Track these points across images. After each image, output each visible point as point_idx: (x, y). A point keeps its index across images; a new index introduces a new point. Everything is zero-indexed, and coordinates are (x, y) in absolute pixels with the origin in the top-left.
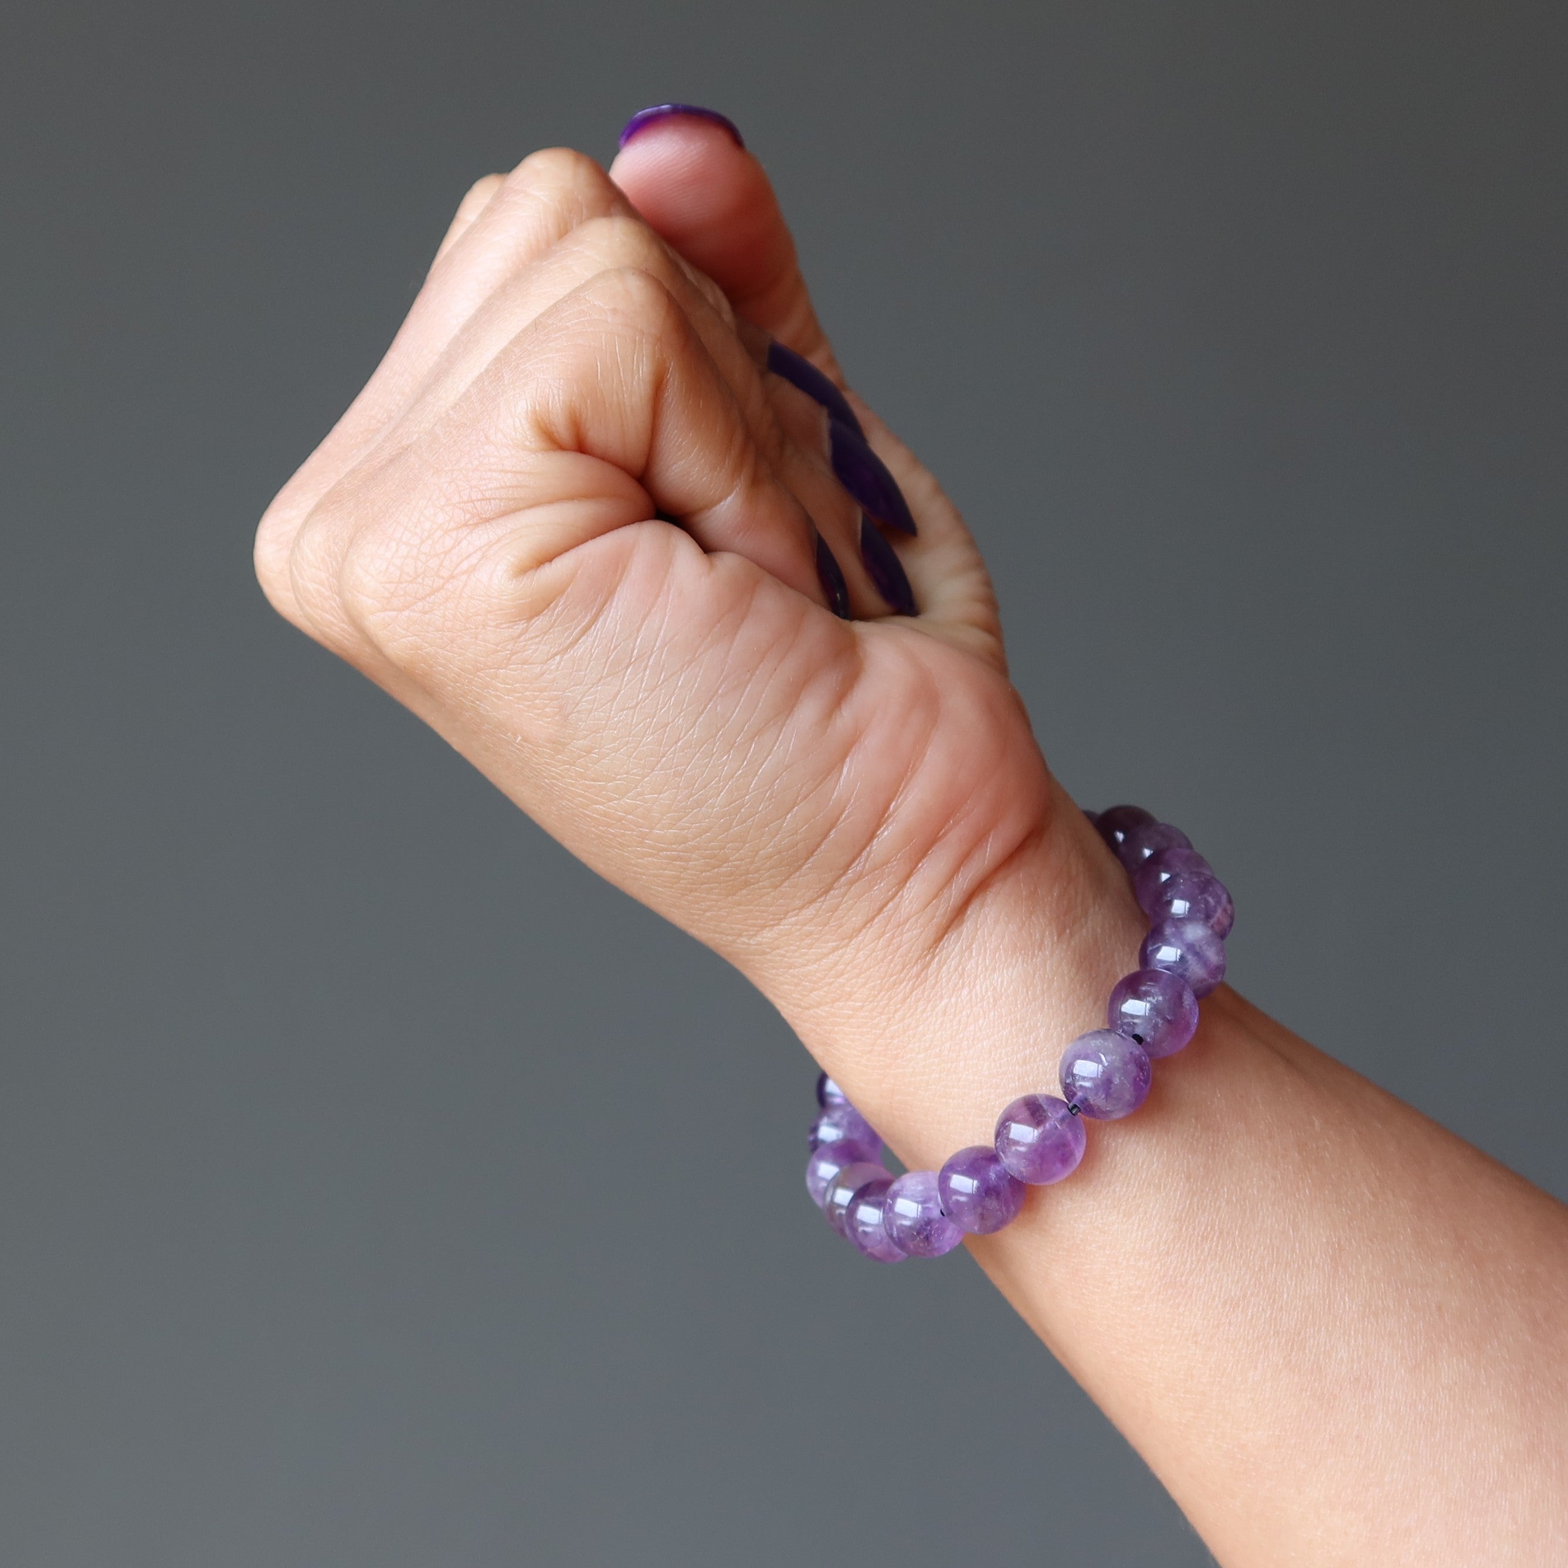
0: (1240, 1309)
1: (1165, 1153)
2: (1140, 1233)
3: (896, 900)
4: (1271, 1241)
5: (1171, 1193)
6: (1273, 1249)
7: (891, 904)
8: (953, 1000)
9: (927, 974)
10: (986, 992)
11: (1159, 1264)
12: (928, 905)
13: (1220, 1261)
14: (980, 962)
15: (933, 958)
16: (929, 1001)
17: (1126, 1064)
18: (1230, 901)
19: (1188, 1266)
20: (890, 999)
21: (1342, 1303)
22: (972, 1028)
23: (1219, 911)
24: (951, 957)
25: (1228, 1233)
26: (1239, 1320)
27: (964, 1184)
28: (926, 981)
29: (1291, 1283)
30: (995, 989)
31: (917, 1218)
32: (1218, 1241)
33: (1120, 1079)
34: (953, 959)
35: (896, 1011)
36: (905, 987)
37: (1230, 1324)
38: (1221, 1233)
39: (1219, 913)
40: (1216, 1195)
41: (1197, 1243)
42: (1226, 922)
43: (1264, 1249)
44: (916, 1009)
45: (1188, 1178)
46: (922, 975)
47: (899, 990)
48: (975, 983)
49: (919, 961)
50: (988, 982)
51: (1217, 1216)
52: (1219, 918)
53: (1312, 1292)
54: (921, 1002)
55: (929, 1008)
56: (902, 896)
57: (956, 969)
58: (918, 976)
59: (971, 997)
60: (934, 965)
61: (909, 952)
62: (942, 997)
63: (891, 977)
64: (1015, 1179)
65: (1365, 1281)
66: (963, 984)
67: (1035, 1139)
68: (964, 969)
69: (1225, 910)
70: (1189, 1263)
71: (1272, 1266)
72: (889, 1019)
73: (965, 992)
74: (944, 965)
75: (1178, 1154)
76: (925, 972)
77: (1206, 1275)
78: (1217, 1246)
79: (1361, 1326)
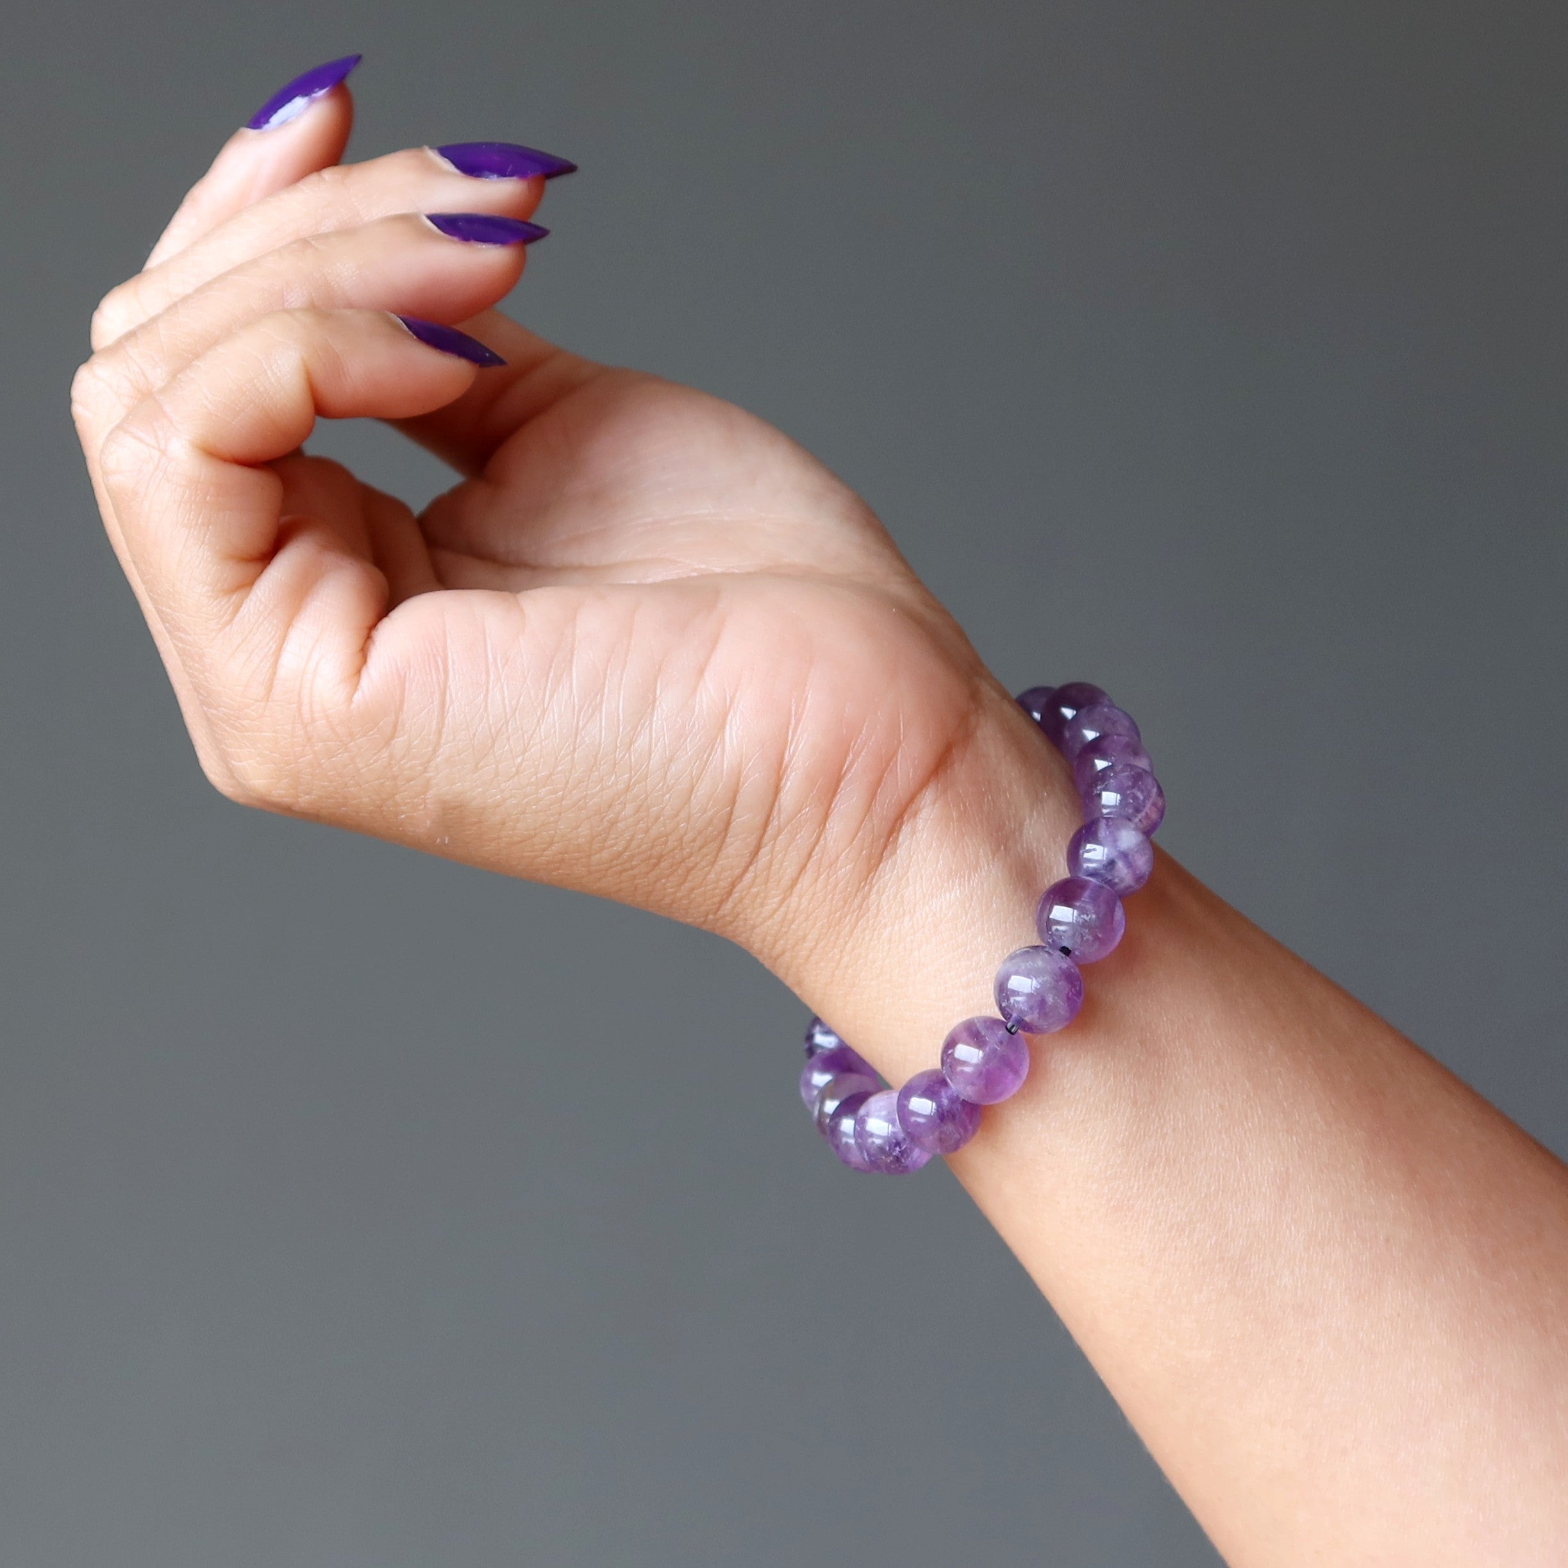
0: (1186, 1234)
1: (1112, 1078)
2: (1088, 1157)
3: (822, 842)
4: (1217, 1169)
5: (1119, 1118)
6: (1219, 1177)
7: (817, 848)
8: (896, 928)
9: (868, 904)
10: (927, 917)
11: (1106, 1187)
12: (853, 840)
13: (1166, 1187)
14: (917, 888)
15: (870, 890)
16: (875, 930)
17: (1057, 981)
18: (1160, 793)
19: (1135, 1190)
20: (839, 934)
21: (1288, 1232)
22: (916, 953)
23: (1148, 805)
24: (889, 885)
25: (1175, 1161)
26: (1185, 1244)
27: (922, 1106)
28: (869, 910)
29: (1237, 1210)
30: (934, 915)
31: (888, 1137)
32: (1165, 1168)
33: (1053, 999)
34: (891, 887)
35: (846, 943)
36: (850, 920)
37: (1176, 1249)
38: (1167, 1160)
39: (1148, 808)
40: (1162, 1121)
41: (1144, 1168)
42: (1154, 816)
43: (1211, 1177)
44: (863, 939)
45: (1135, 1103)
46: (864, 906)
47: (845, 922)
48: (914, 909)
49: (858, 894)
50: (927, 908)
51: (1163, 1143)
52: (1147, 813)
53: (1258, 1220)
54: (867, 932)
55: (875, 937)
56: (826, 838)
57: (895, 898)
58: (860, 907)
59: (913, 924)
60: (873, 896)
61: (847, 888)
62: (885, 925)
63: (836, 913)
64: (966, 1101)
65: (1313, 1211)
66: (904, 911)
67: (980, 1059)
68: (902, 897)
69: (1154, 805)
70: (1136, 1187)
71: (1218, 1193)
72: (841, 952)
73: (907, 918)
74: (883, 893)
75: (1124, 1080)
76: (865, 903)
77: (1153, 1200)
78: (1164, 1172)
79: (1306, 1255)
